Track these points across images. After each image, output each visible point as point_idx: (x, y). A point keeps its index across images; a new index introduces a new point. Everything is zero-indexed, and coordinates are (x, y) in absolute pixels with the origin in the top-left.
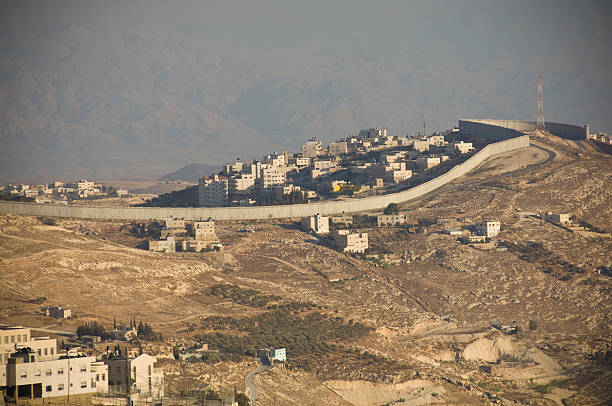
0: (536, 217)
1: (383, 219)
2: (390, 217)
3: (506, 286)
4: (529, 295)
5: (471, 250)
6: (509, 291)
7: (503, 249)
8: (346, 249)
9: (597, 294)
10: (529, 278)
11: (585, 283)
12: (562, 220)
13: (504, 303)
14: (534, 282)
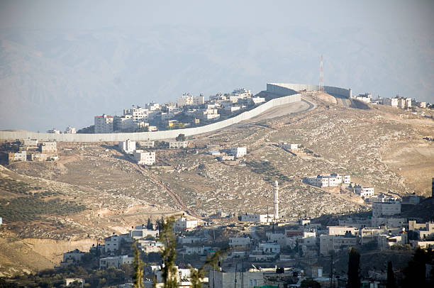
0: (276, 145)
1: (173, 144)
2: (178, 143)
3: (236, 188)
4: (249, 194)
5: (222, 165)
6: (237, 191)
7: (243, 165)
8: (140, 163)
9: (295, 194)
10: (254, 183)
11: (290, 188)
12: (292, 148)
13: (231, 199)
14: (256, 186)
